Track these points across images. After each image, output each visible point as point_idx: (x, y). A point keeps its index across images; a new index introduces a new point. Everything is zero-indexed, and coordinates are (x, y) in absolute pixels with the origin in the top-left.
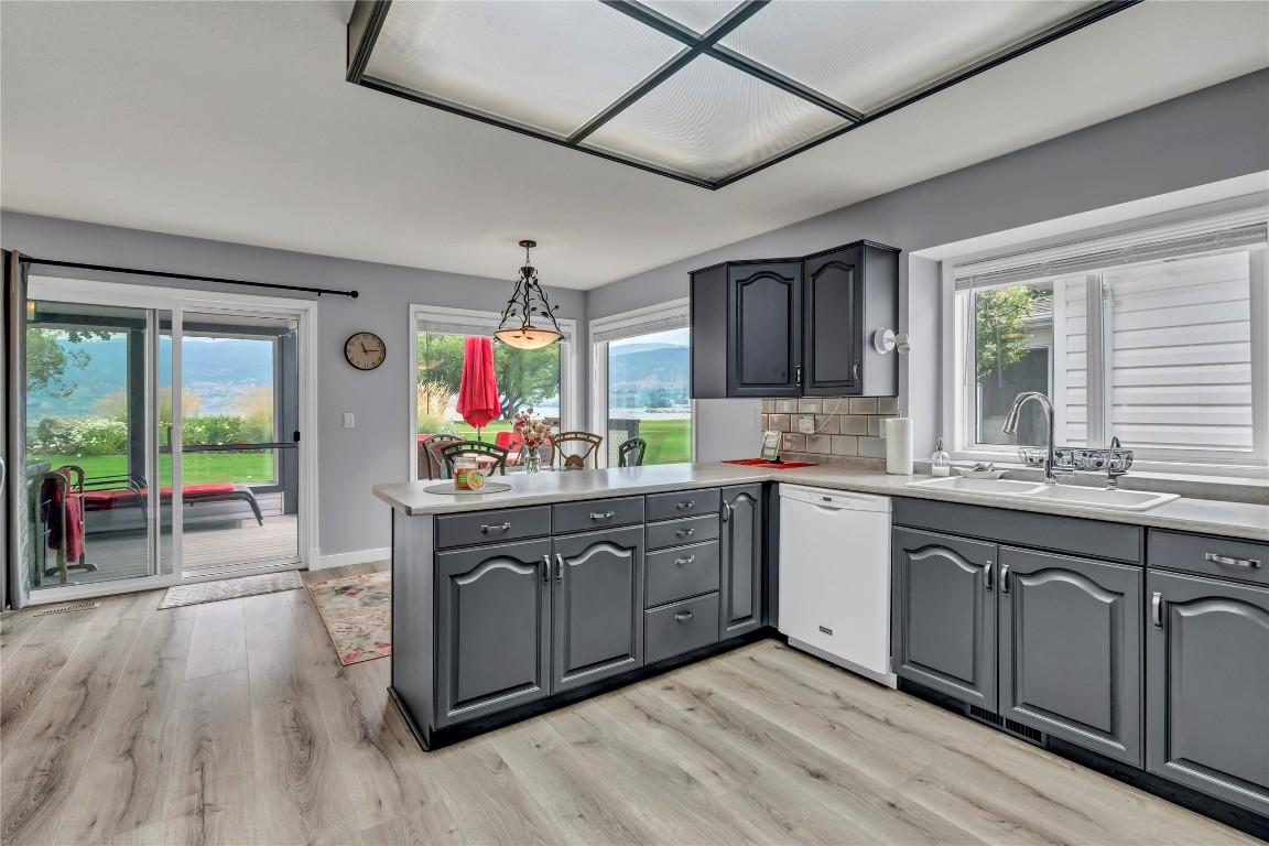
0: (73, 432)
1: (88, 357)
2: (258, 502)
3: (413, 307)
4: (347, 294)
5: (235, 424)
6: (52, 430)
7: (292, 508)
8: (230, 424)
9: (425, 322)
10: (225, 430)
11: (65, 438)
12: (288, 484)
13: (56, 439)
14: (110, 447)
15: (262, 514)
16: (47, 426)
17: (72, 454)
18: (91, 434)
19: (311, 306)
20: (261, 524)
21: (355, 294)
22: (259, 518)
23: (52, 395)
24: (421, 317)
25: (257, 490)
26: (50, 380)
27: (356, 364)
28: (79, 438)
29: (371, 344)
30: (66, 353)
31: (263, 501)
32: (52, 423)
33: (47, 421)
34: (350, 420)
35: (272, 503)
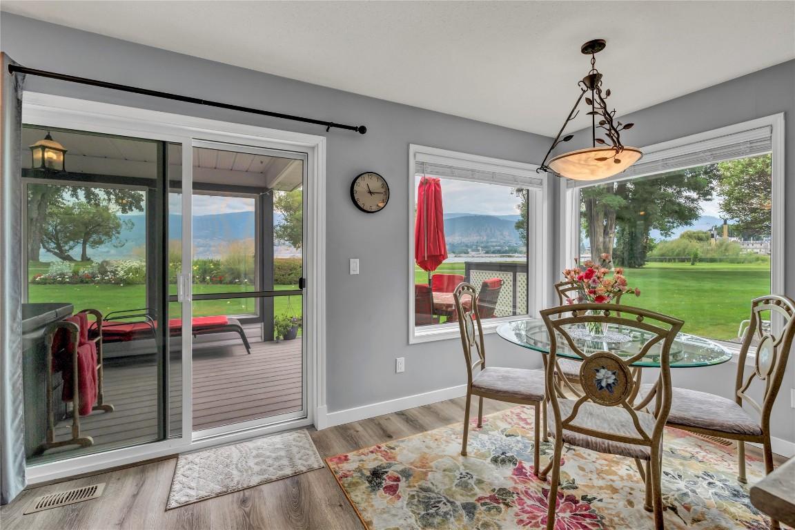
0: (119, 269)
1: (133, 224)
2: (245, 331)
4: (355, 129)
5: (217, 264)
6: (107, 267)
8: (214, 265)
9: (423, 163)
10: (210, 269)
11: (114, 272)
13: (109, 273)
14: (141, 279)
15: (249, 340)
16: (105, 265)
17: (117, 284)
18: (130, 270)
20: (249, 353)
21: (362, 130)
22: (247, 346)
23: (114, 246)
24: (421, 158)
25: (243, 321)
26: (114, 237)
27: (362, 206)
28: (122, 273)
29: (375, 184)
30: (121, 222)
32: (107, 263)
33: (105, 261)
34: (355, 267)
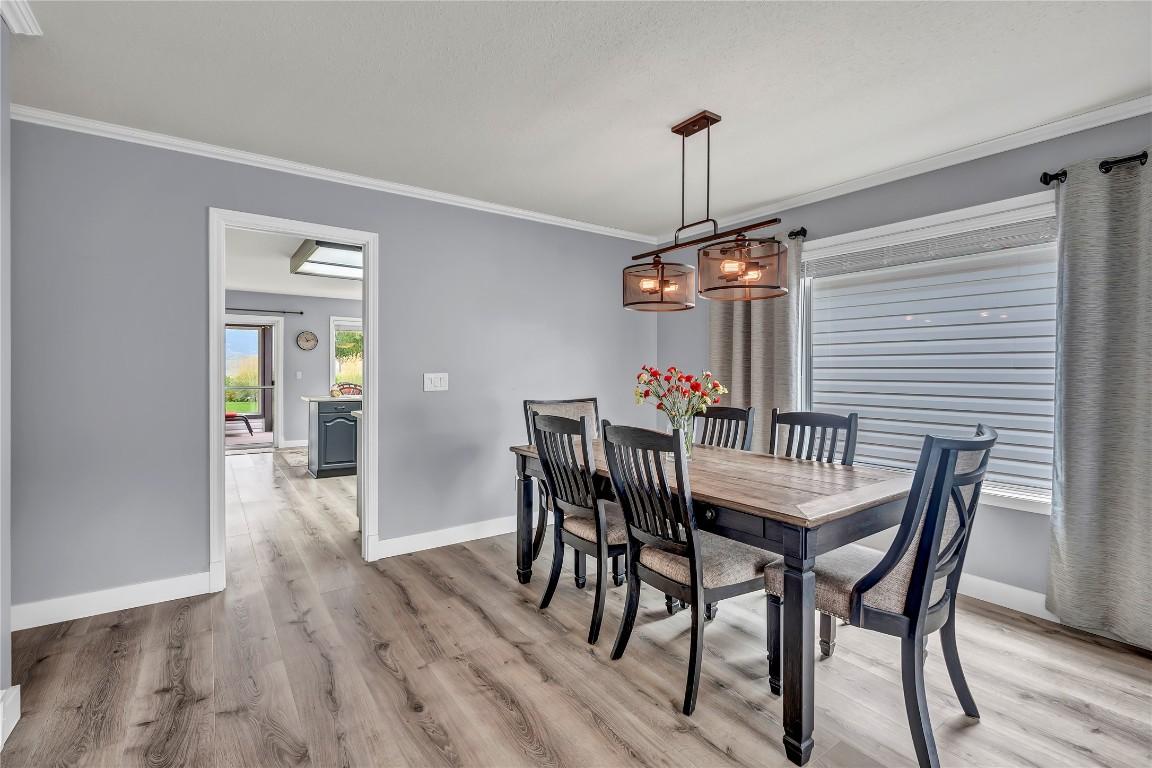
3: (332, 318)
7: (269, 428)
12: (267, 414)
19: (280, 320)
21: (302, 313)
24: (336, 323)
29: (309, 337)
31: (253, 423)
34: (299, 375)
35: (258, 424)
